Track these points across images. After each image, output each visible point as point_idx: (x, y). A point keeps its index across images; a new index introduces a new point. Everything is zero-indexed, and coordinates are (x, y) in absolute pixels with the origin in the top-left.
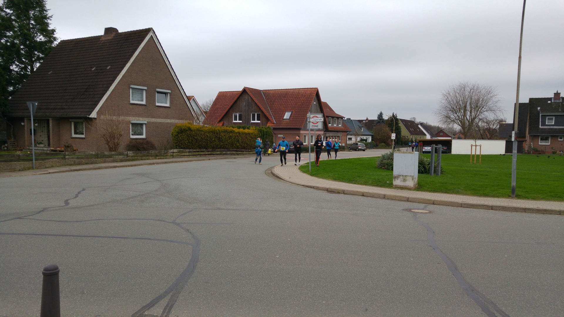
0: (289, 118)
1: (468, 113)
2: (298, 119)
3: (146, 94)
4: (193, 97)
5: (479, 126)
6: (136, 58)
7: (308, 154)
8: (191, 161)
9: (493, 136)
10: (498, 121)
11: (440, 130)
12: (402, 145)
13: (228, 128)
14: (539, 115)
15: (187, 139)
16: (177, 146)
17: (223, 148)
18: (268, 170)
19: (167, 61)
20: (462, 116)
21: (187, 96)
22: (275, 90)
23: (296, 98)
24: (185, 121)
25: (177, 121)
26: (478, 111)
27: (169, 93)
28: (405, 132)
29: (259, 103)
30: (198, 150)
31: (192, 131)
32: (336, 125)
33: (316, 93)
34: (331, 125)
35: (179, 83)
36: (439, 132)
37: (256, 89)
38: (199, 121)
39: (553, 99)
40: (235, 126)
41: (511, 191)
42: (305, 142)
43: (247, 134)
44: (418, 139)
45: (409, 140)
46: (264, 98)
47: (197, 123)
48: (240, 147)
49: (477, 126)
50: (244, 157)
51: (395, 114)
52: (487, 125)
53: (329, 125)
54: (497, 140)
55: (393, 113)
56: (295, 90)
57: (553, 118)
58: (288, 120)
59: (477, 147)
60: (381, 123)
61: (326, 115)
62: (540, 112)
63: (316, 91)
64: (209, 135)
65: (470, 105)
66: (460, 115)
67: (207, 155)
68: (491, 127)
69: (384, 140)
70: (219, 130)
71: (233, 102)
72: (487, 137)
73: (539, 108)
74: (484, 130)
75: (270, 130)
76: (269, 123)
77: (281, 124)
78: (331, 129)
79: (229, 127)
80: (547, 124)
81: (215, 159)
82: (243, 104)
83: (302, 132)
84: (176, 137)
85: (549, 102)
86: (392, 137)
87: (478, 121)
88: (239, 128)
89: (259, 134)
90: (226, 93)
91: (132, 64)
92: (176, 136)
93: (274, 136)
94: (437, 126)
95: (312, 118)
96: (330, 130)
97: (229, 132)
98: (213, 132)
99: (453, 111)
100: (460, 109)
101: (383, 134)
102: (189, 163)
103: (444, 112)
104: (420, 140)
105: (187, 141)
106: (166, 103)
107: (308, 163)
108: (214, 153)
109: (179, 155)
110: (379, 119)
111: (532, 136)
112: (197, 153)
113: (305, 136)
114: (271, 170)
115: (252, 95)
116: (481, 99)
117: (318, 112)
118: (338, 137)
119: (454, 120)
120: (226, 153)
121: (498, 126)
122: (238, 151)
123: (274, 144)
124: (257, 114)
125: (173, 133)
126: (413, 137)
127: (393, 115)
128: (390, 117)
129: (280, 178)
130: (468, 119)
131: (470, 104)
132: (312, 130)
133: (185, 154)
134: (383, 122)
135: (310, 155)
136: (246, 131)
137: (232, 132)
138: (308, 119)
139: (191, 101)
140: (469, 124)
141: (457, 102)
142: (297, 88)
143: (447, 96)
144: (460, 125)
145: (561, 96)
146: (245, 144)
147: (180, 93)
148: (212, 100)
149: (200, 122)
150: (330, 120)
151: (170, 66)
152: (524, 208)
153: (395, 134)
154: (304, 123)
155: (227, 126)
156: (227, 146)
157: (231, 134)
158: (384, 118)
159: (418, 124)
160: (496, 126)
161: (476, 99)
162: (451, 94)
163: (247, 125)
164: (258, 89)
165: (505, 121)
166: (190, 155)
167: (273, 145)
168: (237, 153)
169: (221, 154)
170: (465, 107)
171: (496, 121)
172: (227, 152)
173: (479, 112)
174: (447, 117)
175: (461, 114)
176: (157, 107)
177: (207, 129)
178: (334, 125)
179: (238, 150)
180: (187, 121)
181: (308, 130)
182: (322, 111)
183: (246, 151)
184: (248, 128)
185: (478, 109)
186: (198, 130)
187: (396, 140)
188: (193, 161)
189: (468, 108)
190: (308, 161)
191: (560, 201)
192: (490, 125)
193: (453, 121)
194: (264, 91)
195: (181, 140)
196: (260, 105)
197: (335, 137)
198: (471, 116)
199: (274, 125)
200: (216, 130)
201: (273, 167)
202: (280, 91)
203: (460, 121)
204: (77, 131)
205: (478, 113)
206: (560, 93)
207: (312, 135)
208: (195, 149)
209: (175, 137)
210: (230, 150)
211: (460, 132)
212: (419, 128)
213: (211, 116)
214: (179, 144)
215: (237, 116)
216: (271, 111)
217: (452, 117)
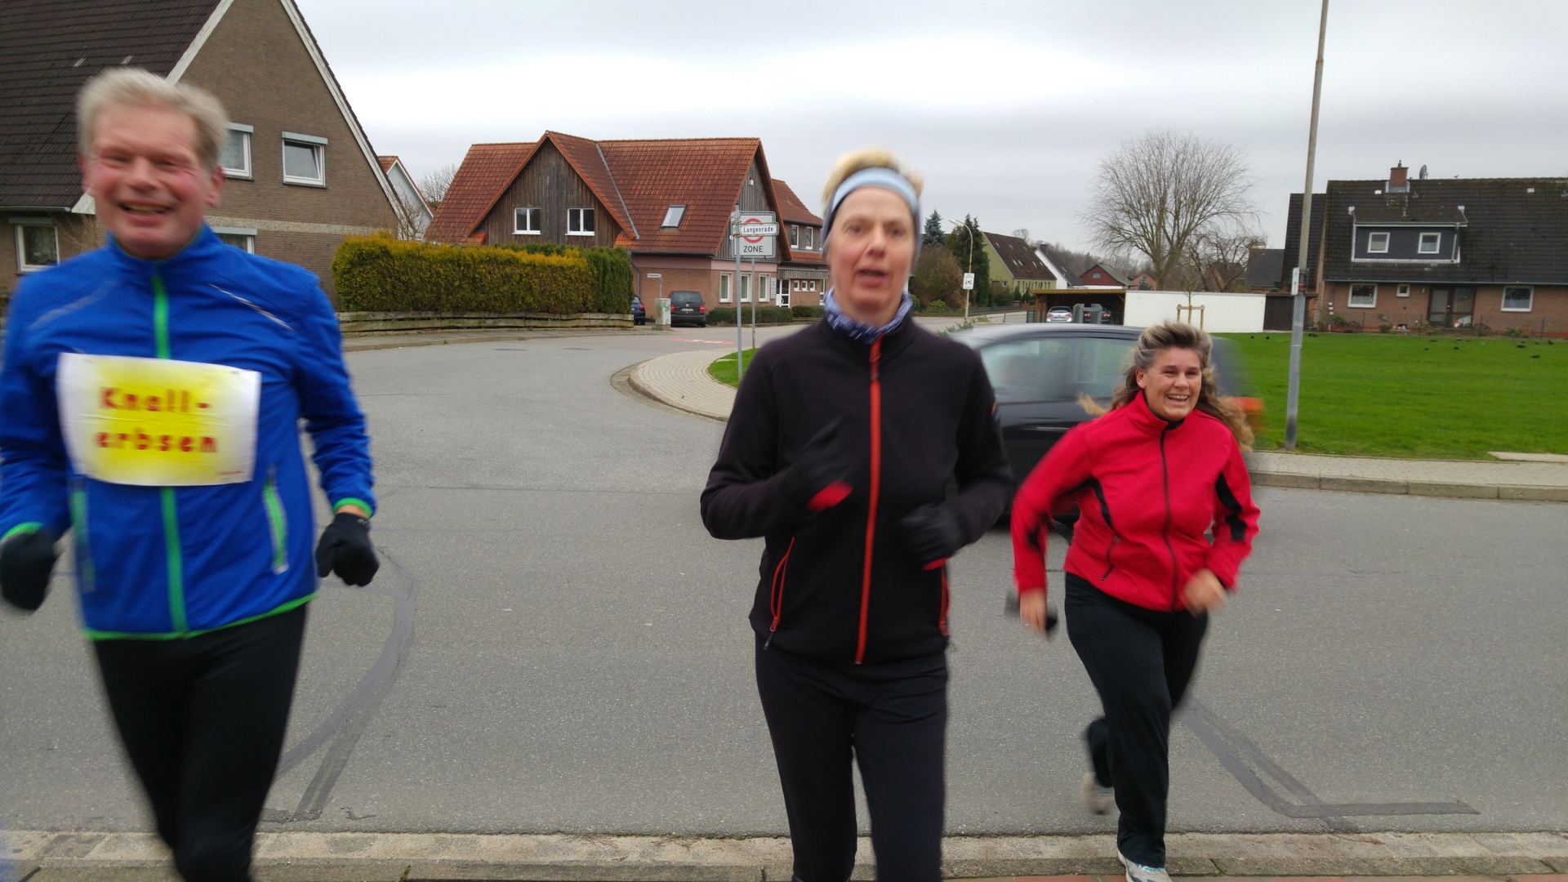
0: (679, 224)
1: (1170, 219)
2: (702, 228)
3: (252, 145)
4: (397, 161)
5: (1198, 254)
6: (212, 34)
7: (734, 330)
8: (390, 347)
9: (1233, 282)
10: (1246, 243)
11: (1093, 266)
12: (990, 305)
13: (499, 251)
14: (1351, 228)
15: (379, 282)
16: (349, 302)
17: (485, 310)
18: (620, 373)
19: (314, 48)
20: (1154, 227)
21: (378, 155)
22: (635, 141)
23: (698, 165)
24: (371, 230)
25: (348, 230)
26: (1196, 213)
27: (322, 144)
28: (998, 270)
29: (590, 180)
30: (410, 316)
31: (392, 257)
32: (811, 248)
33: (754, 153)
34: (796, 247)
35: (351, 116)
36: (1092, 269)
37: (581, 137)
38: (413, 228)
39: (1387, 184)
40: (520, 246)
41: (1284, 431)
42: (724, 296)
43: (556, 268)
44: (1034, 288)
45: (1011, 292)
46: (606, 164)
47: (408, 235)
48: (535, 305)
49: (1192, 255)
50: (547, 337)
51: (972, 220)
52: (1220, 252)
53: (793, 246)
54: (1243, 292)
55: (968, 216)
56: (694, 143)
57: (1385, 236)
58: (675, 232)
59: (1193, 311)
60: (936, 243)
61: (783, 217)
62: (1355, 219)
63: (756, 148)
64: (444, 271)
65: (1175, 197)
66: (1148, 224)
67: (439, 331)
68: (1229, 257)
69: (943, 291)
70: (472, 257)
71: (513, 176)
72: (1218, 285)
73: (1351, 209)
74: (1210, 266)
75: (623, 259)
76: (620, 237)
77: (656, 243)
78: (798, 258)
79: (504, 249)
80: (1369, 251)
81: (461, 341)
82: (543, 180)
83: (715, 266)
84: (345, 276)
85: (1378, 192)
86: (964, 282)
87: (1195, 242)
88: (532, 250)
89: (591, 270)
90: (492, 148)
91: (200, 51)
92: (345, 273)
93: (636, 276)
94: (1085, 253)
95: (745, 224)
96: (793, 260)
97: (501, 264)
98: (456, 262)
99: (1131, 211)
100: (1147, 205)
101: (941, 276)
102: (384, 352)
103: (1106, 213)
104: (1039, 292)
105: (379, 288)
106: (315, 175)
107: (734, 356)
108: (460, 325)
109: (357, 329)
110: (930, 231)
111: (1331, 282)
112: (409, 325)
113: (724, 278)
114: (627, 375)
115: (570, 155)
116: (1204, 181)
117: (760, 210)
118: (817, 281)
119: (1131, 237)
120: (495, 325)
121: (1247, 256)
122: (530, 319)
123: (636, 300)
124: (585, 212)
125: (336, 264)
126: (1021, 283)
127: (968, 221)
128: (959, 228)
129: (655, 399)
130: (1170, 234)
131: (1176, 193)
132: (745, 260)
133: (374, 326)
134: (939, 240)
135: (739, 333)
136: (554, 259)
137: (510, 262)
138: (734, 226)
139: (390, 171)
140: (1172, 248)
141: (1141, 188)
142: (701, 138)
143: (1113, 171)
144: (1147, 252)
145: (1408, 178)
146: (549, 299)
147: (356, 146)
148: (451, 168)
149: (415, 232)
150: (794, 234)
151: (324, 65)
152: (1318, 477)
153: (973, 275)
154: (722, 239)
155: (496, 246)
156: (498, 305)
157: (508, 270)
158: (942, 229)
159: (1034, 249)
160: (1240, 257)
161: (1192, 181)
162: (1126, 164)
163: (555, 243)
164: (586, 138)
165: (1264, 244)
166: (390, 330)
167: (634, 301)
168: (528, 323)
169: (481, 327)
170: (1163, 201)
171: (1242, 240)
172: (497, 320)
173: (1198, 216)
174: (1113, 228)
175: (1152, 221)
176: (286, 188)
177: (436, 252)
178: (807, 248)
179: (532, 315)
180: (378, 229)
181: (734, 261)
182: (771, 206)
183: (554, 320)
184: (559, 252)
185: (1198, 207)
186: (411, 256)
187: (975, 293)
188: (396, 346)
189: (1171, 204)
190: (736, 350)
191: (1407, 457)
192: (1227, 253)
193: (1130, 240)
194: (605, 145)
195: (361, 287)
196: (592, 185)
197: (809, 280)
198: (1178, 227)
199: (635, 243)
200: (464, 257)
201: (634, 367)
202: (652, 144)
203: (1147, 240)
204: (36, 254)
205: (1196, 220)
206: (1406, 169)
207: (745, 275)
208: (402, 310)
209: (341, 277)
210: (508, 315)
211: (1147, 271)
212: (1038, 260)
213: (448, 215)
214: (355, 297)
215: (526, 216)
216: (628, 202)
217: (1126, 228)
